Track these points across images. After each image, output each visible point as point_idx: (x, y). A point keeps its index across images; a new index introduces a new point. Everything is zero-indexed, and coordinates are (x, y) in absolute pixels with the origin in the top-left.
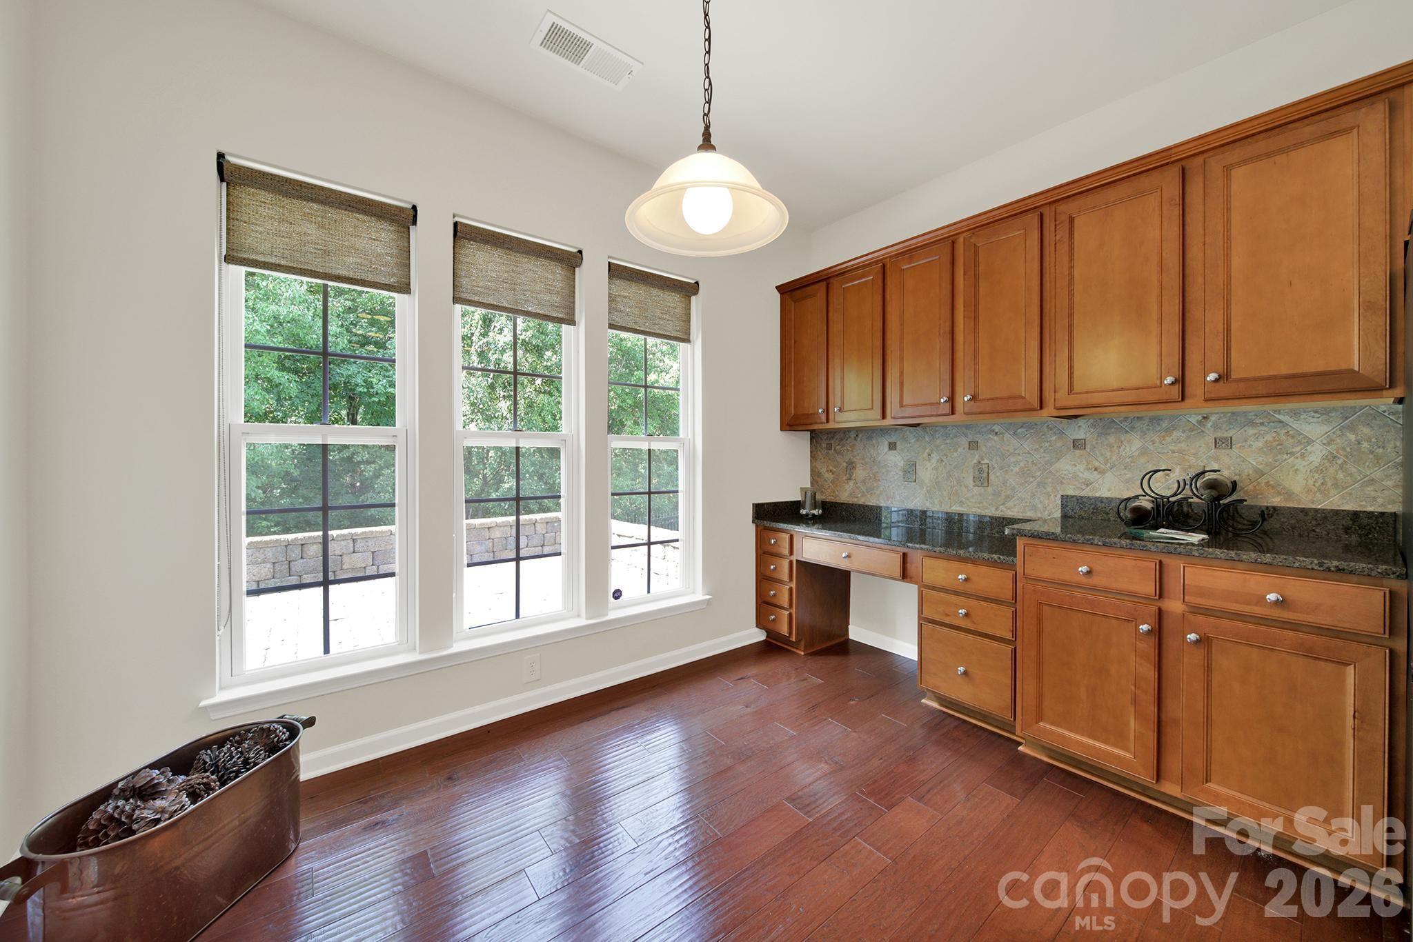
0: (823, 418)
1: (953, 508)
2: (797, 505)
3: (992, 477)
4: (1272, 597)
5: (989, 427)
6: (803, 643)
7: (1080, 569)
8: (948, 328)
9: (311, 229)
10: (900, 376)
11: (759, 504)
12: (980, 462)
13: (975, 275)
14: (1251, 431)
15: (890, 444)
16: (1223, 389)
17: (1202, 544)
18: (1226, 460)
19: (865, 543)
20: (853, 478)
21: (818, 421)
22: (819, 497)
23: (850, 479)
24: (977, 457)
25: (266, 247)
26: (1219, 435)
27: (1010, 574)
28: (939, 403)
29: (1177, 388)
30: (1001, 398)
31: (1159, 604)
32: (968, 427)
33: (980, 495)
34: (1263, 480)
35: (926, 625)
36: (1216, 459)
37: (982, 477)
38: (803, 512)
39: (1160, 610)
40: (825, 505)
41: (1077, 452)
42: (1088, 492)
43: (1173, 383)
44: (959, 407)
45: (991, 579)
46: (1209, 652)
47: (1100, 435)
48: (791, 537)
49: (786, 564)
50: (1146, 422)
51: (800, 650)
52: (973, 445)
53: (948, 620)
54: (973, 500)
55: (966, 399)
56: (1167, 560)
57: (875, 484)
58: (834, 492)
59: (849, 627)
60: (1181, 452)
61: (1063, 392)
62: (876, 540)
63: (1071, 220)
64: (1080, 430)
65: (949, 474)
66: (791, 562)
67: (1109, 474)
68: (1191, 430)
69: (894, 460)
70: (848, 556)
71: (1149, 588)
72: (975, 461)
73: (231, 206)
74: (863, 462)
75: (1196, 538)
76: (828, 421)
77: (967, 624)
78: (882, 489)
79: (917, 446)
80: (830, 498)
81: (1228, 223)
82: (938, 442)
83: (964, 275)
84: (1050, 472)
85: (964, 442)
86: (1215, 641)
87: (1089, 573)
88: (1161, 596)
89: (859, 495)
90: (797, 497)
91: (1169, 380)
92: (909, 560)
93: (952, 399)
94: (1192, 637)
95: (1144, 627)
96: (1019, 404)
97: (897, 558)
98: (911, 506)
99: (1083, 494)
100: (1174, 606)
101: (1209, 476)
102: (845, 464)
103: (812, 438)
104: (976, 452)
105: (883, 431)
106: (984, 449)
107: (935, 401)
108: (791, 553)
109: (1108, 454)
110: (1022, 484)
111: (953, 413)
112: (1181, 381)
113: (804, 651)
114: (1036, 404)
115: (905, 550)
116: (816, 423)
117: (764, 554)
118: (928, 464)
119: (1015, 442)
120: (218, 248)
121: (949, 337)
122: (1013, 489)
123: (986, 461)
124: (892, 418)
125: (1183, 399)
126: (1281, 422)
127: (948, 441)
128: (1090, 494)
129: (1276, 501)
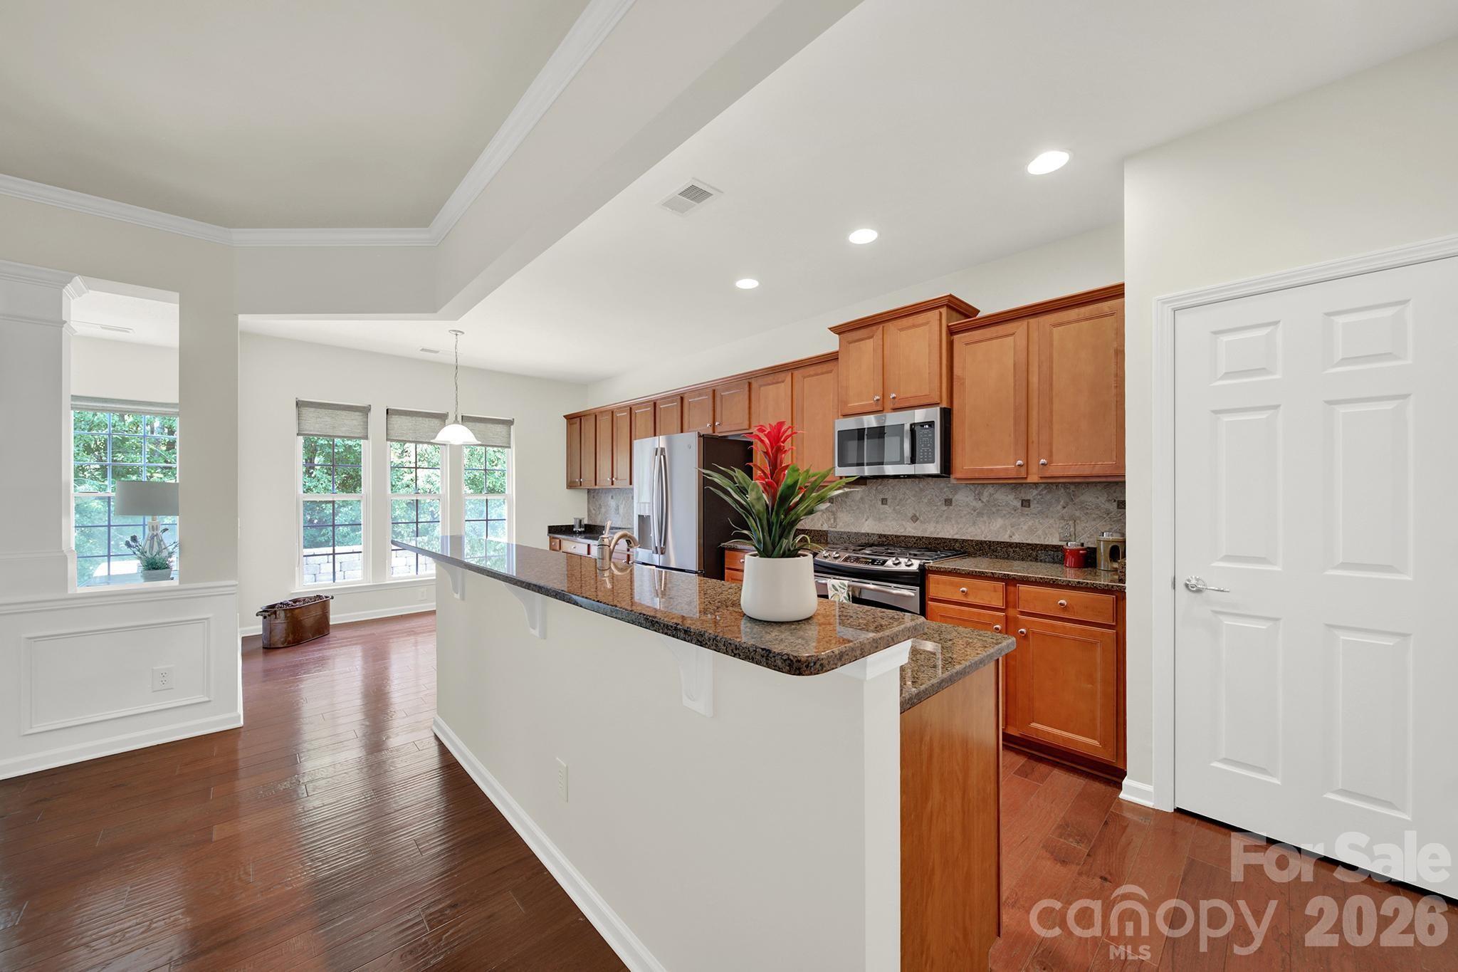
2: (573, 526)
9: (328, 419)
15: (612, 496)
25: (312, 428)
38: (575, 530)
48: (560, 541)
57: (608, 516)
73: (299, 415)
80: (588, 522)
89: (599, 520)
103: (588, 493)
120: (296, 431)
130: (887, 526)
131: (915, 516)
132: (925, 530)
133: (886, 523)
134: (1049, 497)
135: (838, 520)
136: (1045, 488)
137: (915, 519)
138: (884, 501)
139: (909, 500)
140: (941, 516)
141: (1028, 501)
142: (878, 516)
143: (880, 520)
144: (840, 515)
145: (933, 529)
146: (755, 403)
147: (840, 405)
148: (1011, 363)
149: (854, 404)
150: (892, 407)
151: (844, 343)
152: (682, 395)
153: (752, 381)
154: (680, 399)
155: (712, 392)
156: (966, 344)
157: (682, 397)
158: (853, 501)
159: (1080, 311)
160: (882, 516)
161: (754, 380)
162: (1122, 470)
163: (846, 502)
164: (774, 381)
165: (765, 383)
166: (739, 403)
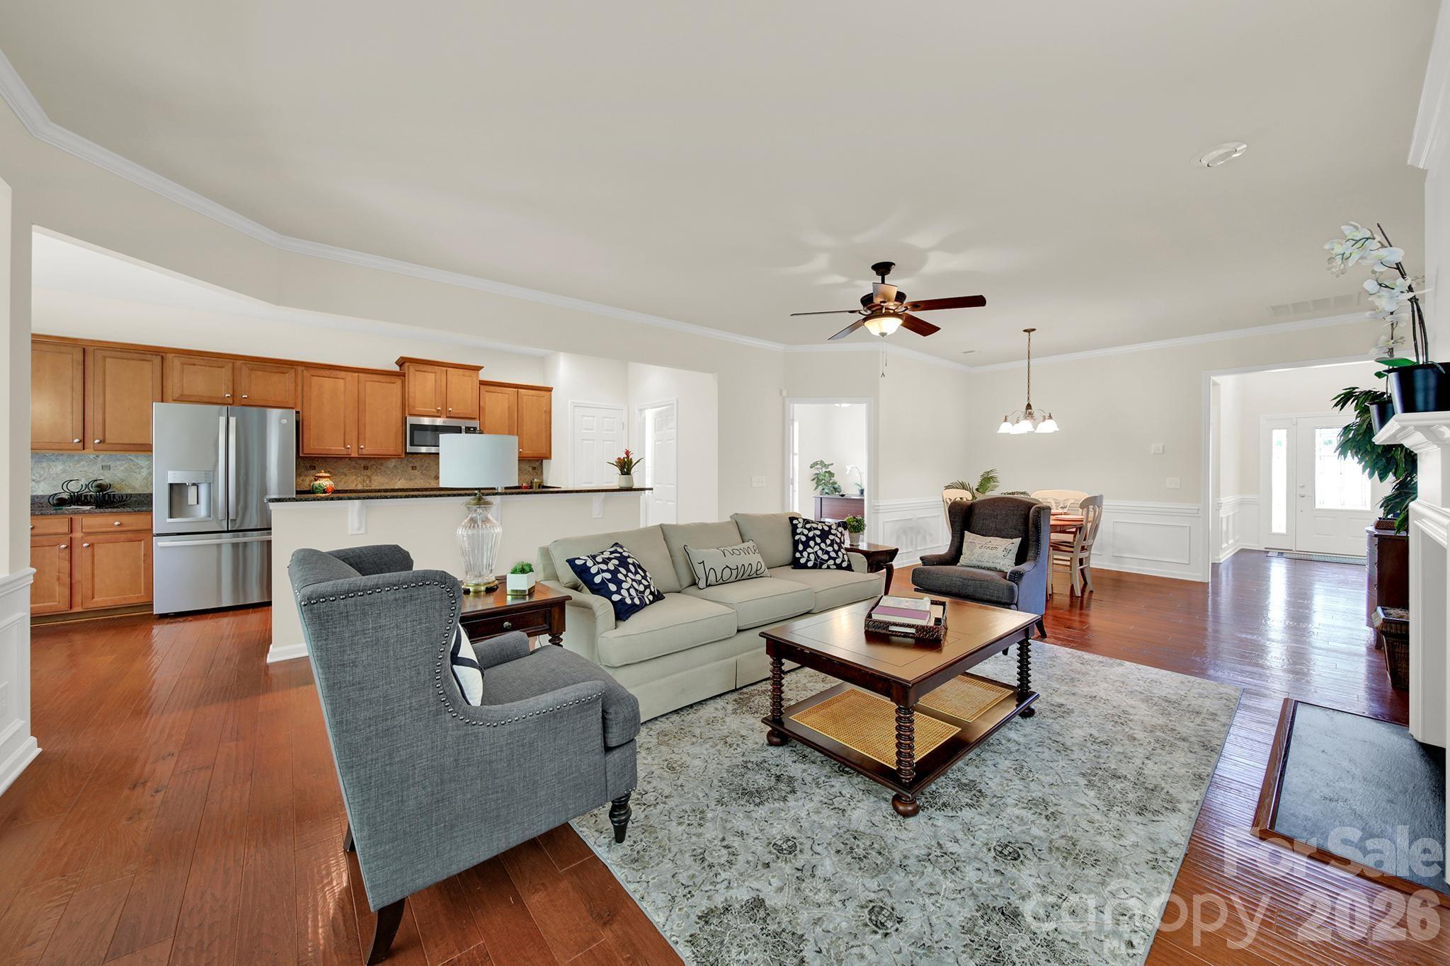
4: (117, 523)
14: (119, 463)
16: (103, 446)
18: (108, 475)
26: (104, 464)
29: (81, 444)
31: (71, 535)
34: (124, 483)
36: (103, 475)
39: (71, 538)
43: (79, 442)
46: (93, 549)
50: (66, 457)
56: (75, 518)
60: (86, 471)
68: (90, 461)
71: (65, 530)
75: (87, 508)
86: (96, 545)
88: (71, 532)
91: (77, 440)
94: (85, 545)
95: (62, 546)
100: (77, 535)
101: (99, 482)
112: (83, 441)
125: (85, 448)
129: (129, 492)
130: (416, 483)
133: (416, 481)
135: (372, 481)
138: (414, 468)
139: (432, 468)
142: (409, 477)
143: (411, 479)
144: (373, 477)
146: (305, 388)
147: (405, 407)
148: (507, 405)
149: (420, 409)
150: (448, 415)
151: (412, 369)
152: (163, 354)
153: (300, 369)
154: (159, 358)
155: (231, 364)
156: (487, 391)
157: (162, 357)
158: (388, 468)
159: (534, 392)
160: (413, 477)
161: (304, 368)
162: (548, 456)
163: (380, 469)
164: (332, 376)
165: (319, 375)
166: (281, 385)
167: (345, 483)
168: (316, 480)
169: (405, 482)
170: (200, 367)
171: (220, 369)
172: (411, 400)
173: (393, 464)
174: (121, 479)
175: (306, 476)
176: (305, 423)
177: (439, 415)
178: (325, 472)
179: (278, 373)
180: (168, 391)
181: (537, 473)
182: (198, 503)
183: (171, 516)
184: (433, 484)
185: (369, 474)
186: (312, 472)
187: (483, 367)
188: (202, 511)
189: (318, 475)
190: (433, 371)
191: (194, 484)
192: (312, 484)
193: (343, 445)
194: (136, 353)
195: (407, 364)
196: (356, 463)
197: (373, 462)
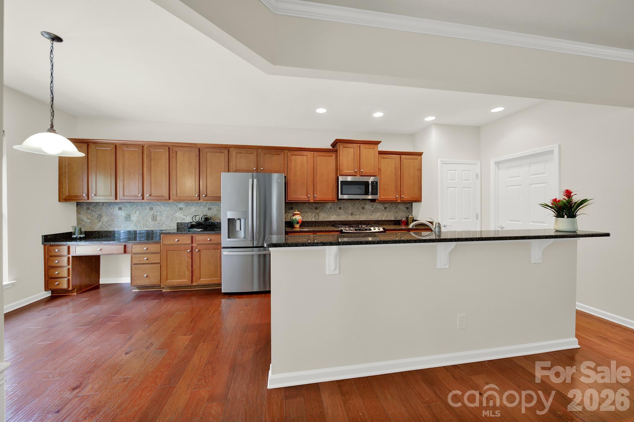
0: (86, 198)
1: (145, 229)
2: (70, 234)
3: (157, 218)
4: (209, 239)
5: (156, 203)
6: (76, 290)
7: (176, 240)
8: (141, 172)
10: (123, 186)
11: (46, 235)
12: (153, 214)
13: (150, 159)
14: (214, 207)
15: (119, 208)
16: (206, 198)
17: (201, 231)
18: (209, 213)
19: (108, 244)
20: (101, 221)
21: (83, 199)
22: (83, 230)
23: (100, 221)
24: (152, 212)
26: (209, 207)
27: (159, 245)
28: (138, 196)
29: (198, 197)
30: (158, 196)
31: (192, 245)
32: (149, 203)
33: (154, 224)
34: (216, 217)
35: (133, 266)
36: (207, 213)
37: (154, 218)
38: (74, 236)
39: (192, 246)
40: (86, 233)
41: (181, 211)
42: (183, 221)
43: (197, 196)
44: (145, 198)
45: (154, 247)
46: (200, 252)
47: (186, 206)
48: (69, 247)
49: (66, 259)
50: (196, 203)
51: (75, 293)
52: (151, 209)
53: (141, 262)
54: (151, 226)
55: (147, 196)
56: (194, 235)
57: (112, 223)
58: (91, 227)
59: (100, 279)
60: (202, 211)
61: (174, 196)
62: (113, 242)
63: (176, 152)
64: (181, 205)
65: (143, 218)
66: (69, 258)
67: (188, 216)
68: (203, 206)
69: (121, 214)
70: (101, 250)
71: (190, 242)
72: (152, 214)
74: (106, 214)
75: (199, 230)
76: (88, 199)
77: (148, 262)
78: (115, 224)
79: (131, 209)
80: (88, 230)
81: (207, 164)
82: (139, 207)
83: (147, 158)
84: (174, 216)
85: (148, 208)
86: (201, 250)
87: (178, 241)
88: (192, 243)
89: (104, 228)
90: (70, 230)
91: (196, 195)
92: (127, 247)
93: (143, 195)
94: (197, 250)
95: (189, 251)
96: (163, 198)
97: (123, 247)
98: (129, 230)
99: (182, 222)
100: (194, 245)
101: (206, 216)
102: (97, 216)
103: (77, 205)
104: (152, 211)
105: (116, 204)
106: (155, 210)
107: (137, 195)
108: (69, 253)
109: (188, 212)
110: (166, 220)
111: (143, 199)
112: (199, 196)
113: (76, 293)
114: (168, 198)
115: (125, 244)
116: (82, 200)
117: (49, 257)
118: (135, 215)
119: (164, 208)
121: (141, 176)
122: (164, 221)
123: (155, 214)
124: (120, 199)
125: (199, 200)
126: (219, 205)
127: (142, 207)
128: (184, 222)
129: (218, 221)
130: (341, 217)
131: (352, 213)
132: (356, 218)
133: (341, 216)
134: (391, 206)
135: (320, 216)
136: (390, 204)
137: (352, 214)
138: (340, 208)
139: (350, 208)
140: (361, 213)
141: (386, 207)
142: (337, 214)
143: (338, 215)
144: (320, 214)
145: (358, 218)
146: (289, 162)
147: (338, 172)
148: (394, 167)
149: (346, 171)
150: (361, 174)
151: (341, 147)
152: (228, 149)
153: (286, 151)
154: (227, 150)
155: (256, 151)
156: (382, 158)
157: (228, 150)
158: (327, 208)
159: (410, 156)
160: (339, 214)
161: (287, 151)
162: (420, 200)
163: (323, 209)
164: (301, 154)
165: (295, 154)
166: (277, 161)
167: (307, 217)
168: (294, 216)
169: (336, 216)
170: (243, 154)
171: (252, 154)
172: (341, 166)
173: (330, 207)
174: (215, 215)
175: (289, 213)
176: (289, 183)
177: (356, 174)
178: (298, 211)
179: (276, 155)
180: (231, 168)
181: (409, 211)
182: (240, 230)
183: (229, 238)
184: (350, 218)
185: (318, 212)
186: (291, 211)
187: (381, 142)
188: (242, 234)
189: (295, 213)
190: (353, 147)
191: (238, 219)
192: (292, 218)
193: (306, 195)
194: (218, 149)
195: (338, 144)
196: (312, 206)
197: (320, 205)
